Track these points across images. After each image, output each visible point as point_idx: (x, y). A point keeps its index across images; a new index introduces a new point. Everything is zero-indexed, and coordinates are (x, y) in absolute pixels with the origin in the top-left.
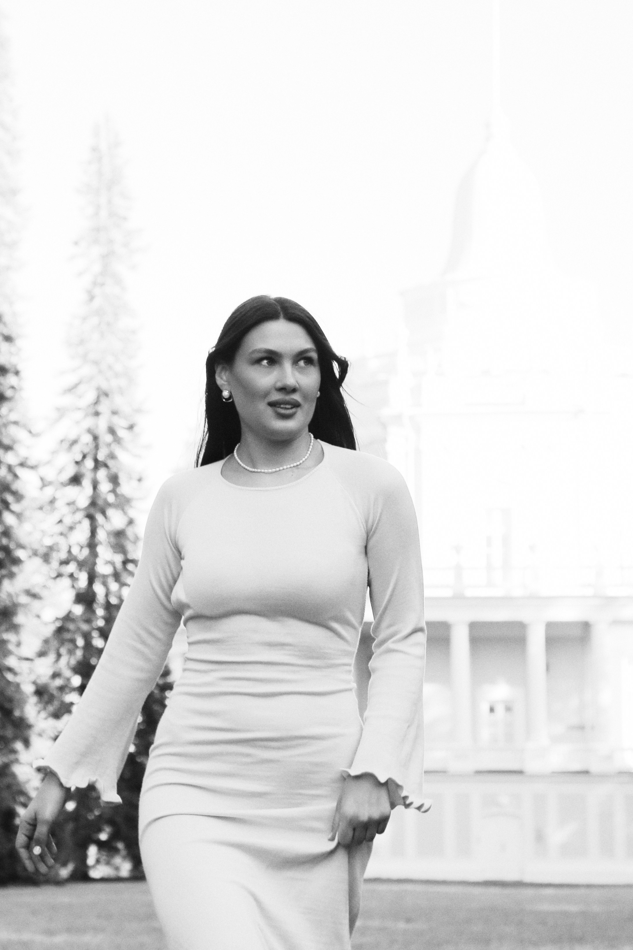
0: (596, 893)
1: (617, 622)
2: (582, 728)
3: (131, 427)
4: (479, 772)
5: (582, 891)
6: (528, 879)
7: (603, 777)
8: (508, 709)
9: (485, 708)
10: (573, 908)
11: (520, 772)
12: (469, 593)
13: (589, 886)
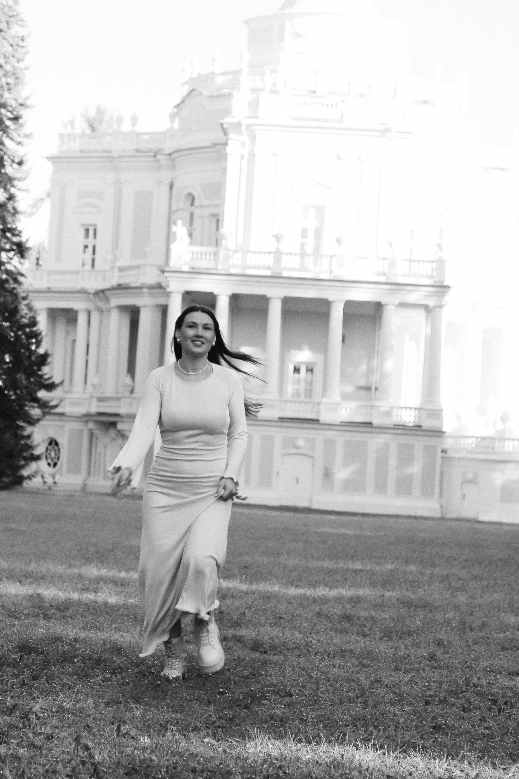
0: (370, 520)
1: (403, 305)
2: (369, 389)
3: (16, 119)
4: (282, 419)
5: (358, 518)
6: (315, 506)
7: (383, 429)
8: (310, 370)
9: (291, 368)
10: (350, 532)
11: (316, 421)
12: (285, 274)
13: (364, 515)
